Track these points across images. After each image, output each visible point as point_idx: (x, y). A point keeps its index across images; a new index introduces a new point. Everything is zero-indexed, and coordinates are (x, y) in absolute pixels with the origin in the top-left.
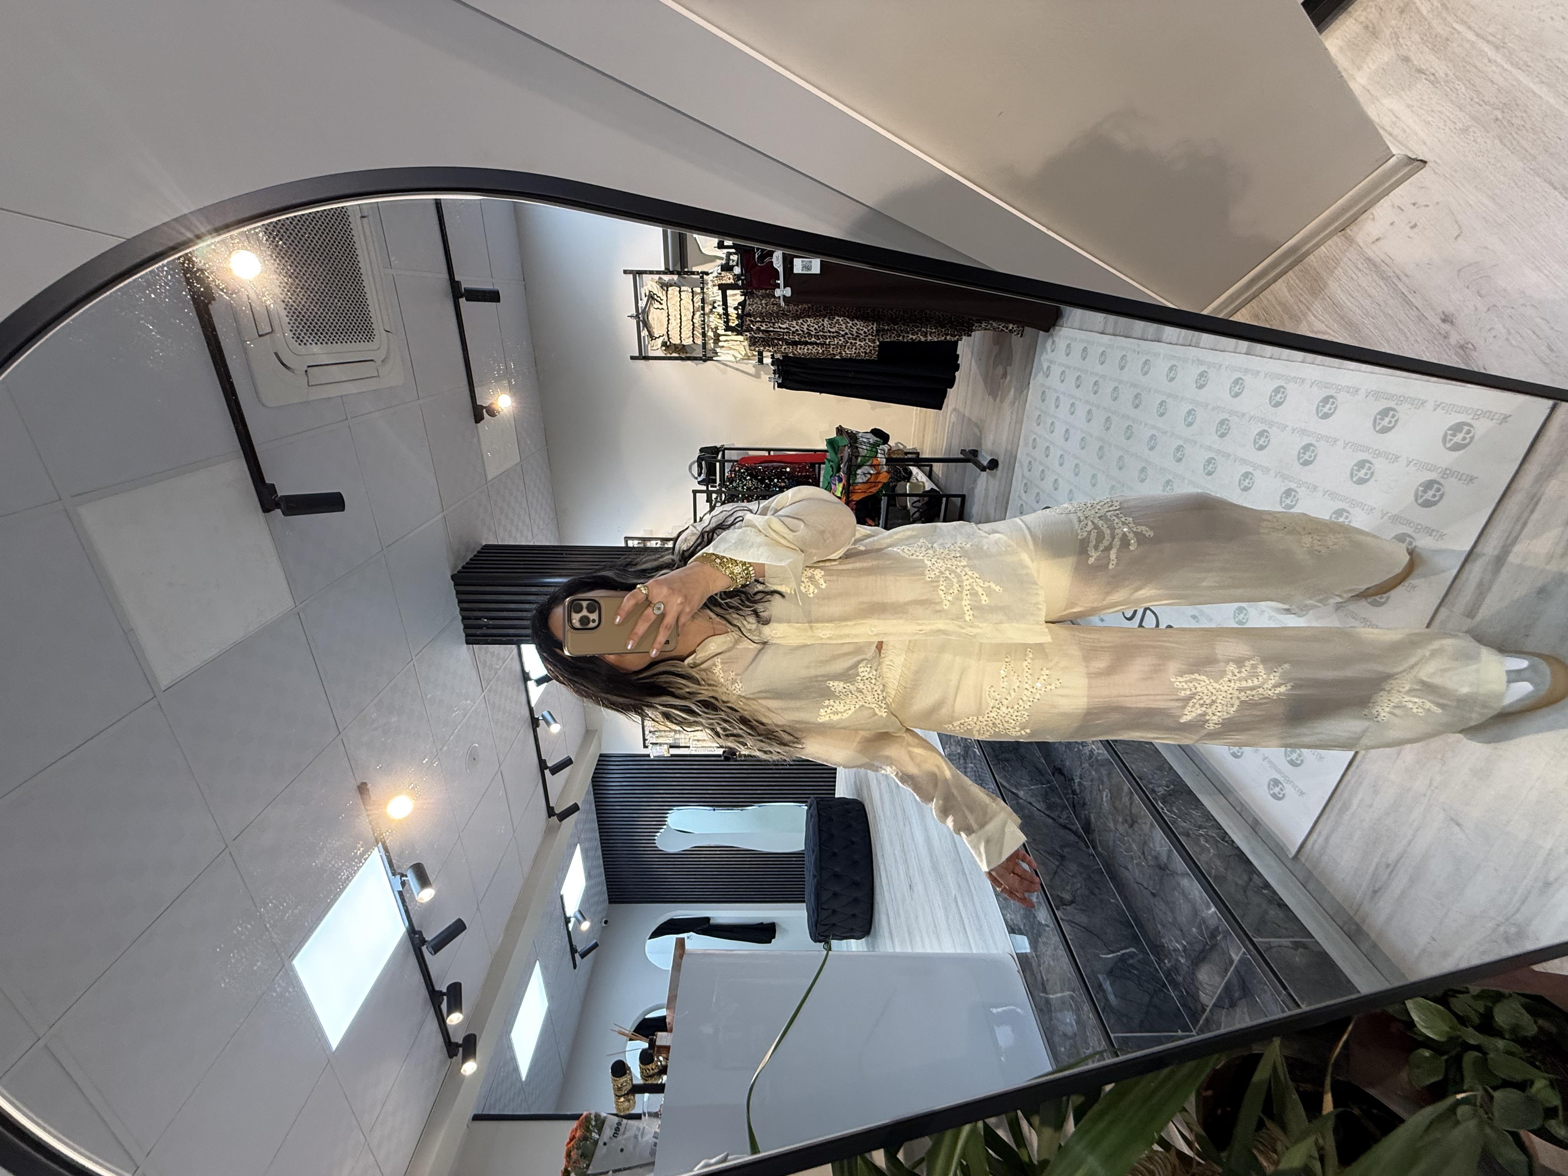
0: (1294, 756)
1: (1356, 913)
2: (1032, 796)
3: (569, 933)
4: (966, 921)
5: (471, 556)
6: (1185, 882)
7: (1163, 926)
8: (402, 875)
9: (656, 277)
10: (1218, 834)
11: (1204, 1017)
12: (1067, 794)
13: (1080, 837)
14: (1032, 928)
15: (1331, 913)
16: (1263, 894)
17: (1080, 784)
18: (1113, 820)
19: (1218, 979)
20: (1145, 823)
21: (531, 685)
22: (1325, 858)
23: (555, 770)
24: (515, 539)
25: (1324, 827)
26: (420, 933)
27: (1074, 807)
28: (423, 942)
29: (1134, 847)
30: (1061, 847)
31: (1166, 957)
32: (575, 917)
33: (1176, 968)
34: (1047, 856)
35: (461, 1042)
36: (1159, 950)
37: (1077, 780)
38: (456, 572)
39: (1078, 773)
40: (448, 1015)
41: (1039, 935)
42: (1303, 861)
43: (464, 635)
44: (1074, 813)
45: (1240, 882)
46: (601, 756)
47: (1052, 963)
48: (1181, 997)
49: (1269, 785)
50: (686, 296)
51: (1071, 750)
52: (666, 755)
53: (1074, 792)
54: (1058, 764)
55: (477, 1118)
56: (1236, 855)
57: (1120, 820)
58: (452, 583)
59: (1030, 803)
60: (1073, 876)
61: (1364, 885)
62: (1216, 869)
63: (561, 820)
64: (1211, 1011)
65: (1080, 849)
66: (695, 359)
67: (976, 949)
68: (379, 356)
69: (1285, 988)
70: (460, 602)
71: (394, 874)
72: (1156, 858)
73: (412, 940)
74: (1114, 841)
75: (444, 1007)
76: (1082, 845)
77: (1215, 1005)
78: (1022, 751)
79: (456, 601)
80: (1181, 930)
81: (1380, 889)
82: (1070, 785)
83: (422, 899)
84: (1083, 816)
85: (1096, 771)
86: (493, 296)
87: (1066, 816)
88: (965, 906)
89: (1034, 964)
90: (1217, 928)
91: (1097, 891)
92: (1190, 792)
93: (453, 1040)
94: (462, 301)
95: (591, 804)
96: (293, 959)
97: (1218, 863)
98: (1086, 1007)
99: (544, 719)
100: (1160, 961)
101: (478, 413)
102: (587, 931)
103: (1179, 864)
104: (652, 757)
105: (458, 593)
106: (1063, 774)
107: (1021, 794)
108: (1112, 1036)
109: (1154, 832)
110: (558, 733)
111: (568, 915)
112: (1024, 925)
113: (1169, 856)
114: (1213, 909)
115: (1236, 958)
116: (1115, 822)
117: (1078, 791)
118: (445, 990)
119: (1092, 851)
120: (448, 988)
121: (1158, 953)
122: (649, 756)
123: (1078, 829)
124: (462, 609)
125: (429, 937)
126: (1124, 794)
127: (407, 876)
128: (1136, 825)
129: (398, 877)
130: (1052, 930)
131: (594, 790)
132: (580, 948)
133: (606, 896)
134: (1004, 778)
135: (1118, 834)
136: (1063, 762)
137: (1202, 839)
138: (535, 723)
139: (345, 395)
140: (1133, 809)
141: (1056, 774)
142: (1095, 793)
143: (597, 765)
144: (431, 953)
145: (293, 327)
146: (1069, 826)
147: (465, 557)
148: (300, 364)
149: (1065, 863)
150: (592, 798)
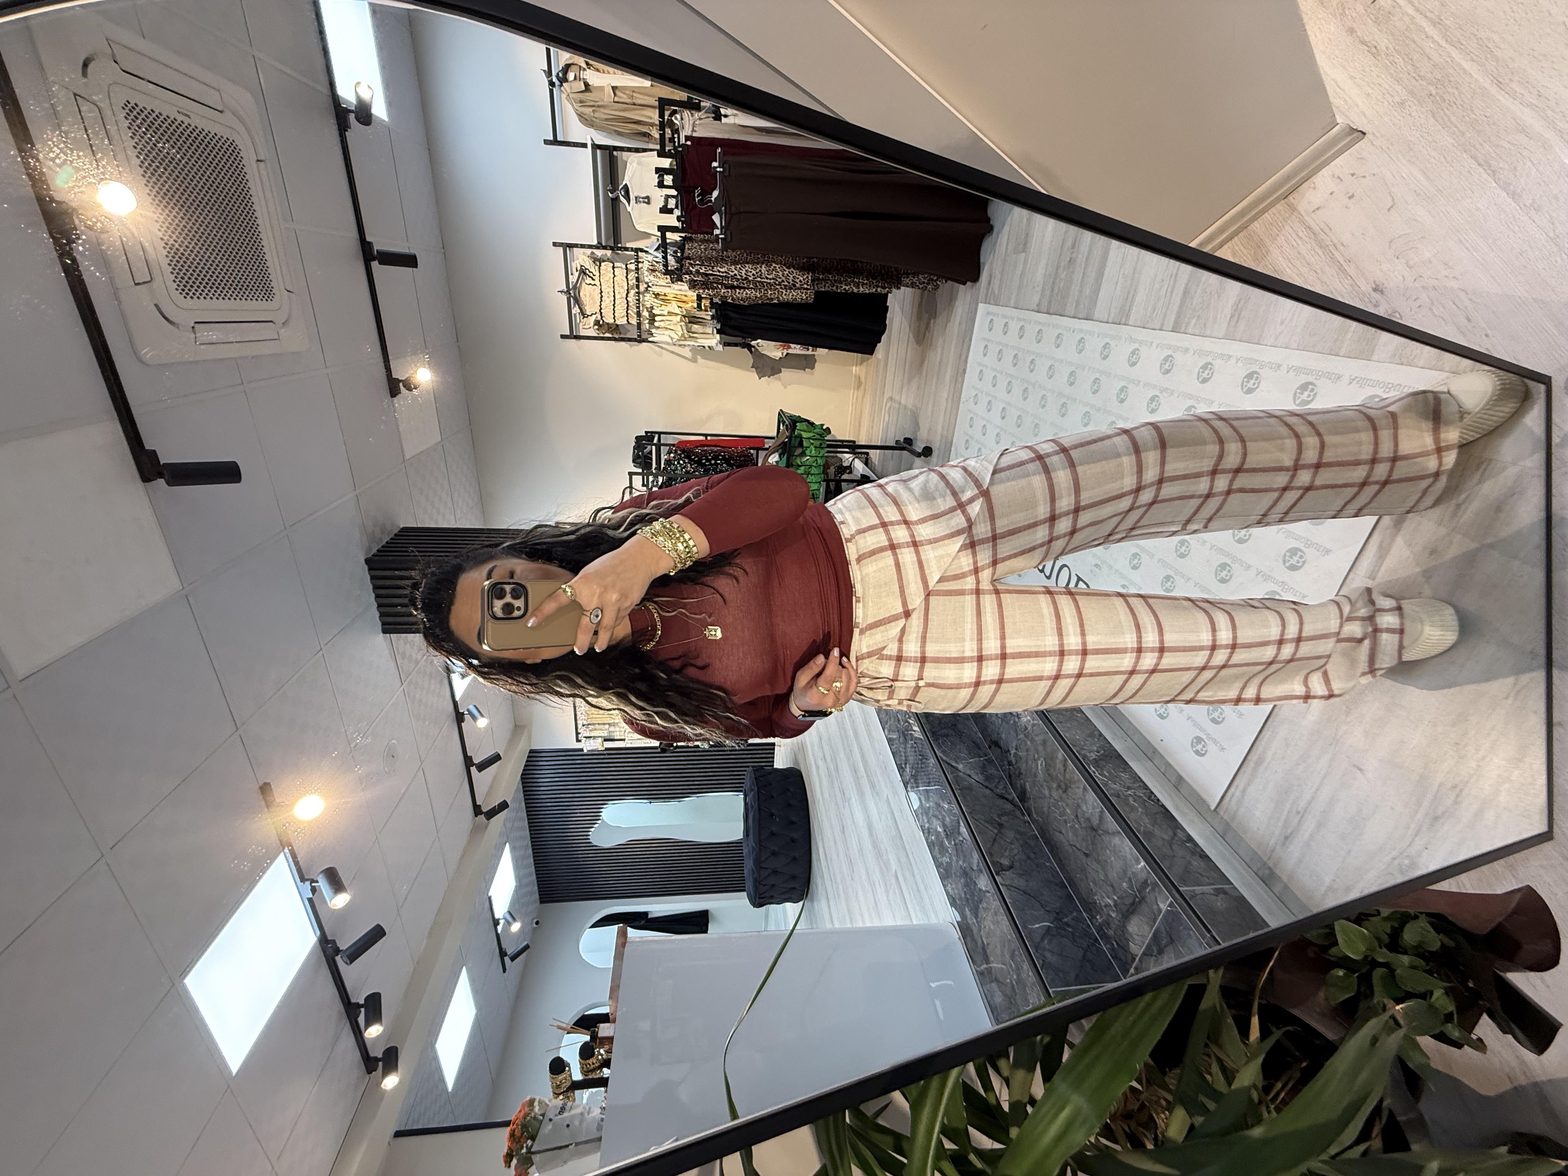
0: (1216, 715)
1: (1269, 858)
2: (970, 769)
3: (498, 936)
4: (907, 895)
5: (388, 539)
6: (1116, 840)
7: (1095, 884)
8: (313, 881)
9: (589, 251)
10: (1144, 794)
11: (1134, 966)
12: (1004, 765)
13: (1015, 805)
14: (972, 894)
15: (1247, 859)
16: (1188, 847)
17: (1016, 755)
18: (1048, 787)
19: (1146, 928)
20: (1079, 788)
21: (455, 677)
22: (1242, 810)
23: (482, 767)
24: (436, 522)
25: (1241, 782)
26: (334, 942)
27: (1010, 777)
28: (337, 951)
29: (1069, 811)
30: (1000, 816)
31: (1098, 912)
32: (505, 918)
33: (1107, 923)
34: (987, 825)
35: (380, 1056)
36: (1091, 907)
37: (1013, 751)
38: (370, 556)
39: (1014, 744)
40: (366, 1029)
41: (981, 901)
42: (1222, 814)
43: (379, 624)
44: (1011, 783)
45: (1166, 837)
46: (531, 751)
47: (992, 927)
48: (1113, 949)
49: (1192, 745)
50: (620, 273)
51: (1007, 723)
52: (601, 748)
53: (1010, 763)
54: (994, 737)
55: (399, 1134)
56: (1162, 812)
57: (1055, 785)
58: (366, 567)
59: (969, 776)
60: (1011, 843)
61: (1277, 832)
62: (1146, 826)
63: (488, 819)
64: (1140, 960)
65: (1016, 817)
66: (630, 340)
67: (917, 920)
68: (280, 318)
69: (1209, 931)
70: (375, 588)
71: (303, 880)
72: (1089, 820)
73: (324, 951)
74: (1049, 808)
75: (361, 1020)
76: (1018, 813)
77: (1144, 954)
78: (960, 726)
79: (371, 587)
80: (1112, 886)
81: (1291, 834)
82: (1006, 757)
83: (335, 905)
84: (1019, 786)
85: (1031, 741)
86: (409, 261)
87: (1002, 786)
88: (905, 880)
89: (975, 930)
90: (1146, 880)
91: (1032, 856)
92: (1119, 756)
93: (371, 1055)
94: (375, 264)
95: (520, 804)
96: (184, 978)
97: (1147, 821)
98: (1026, 966)
99: (470, 713)
100: (1092, 918)
101: (394, 387)
102: (517, 932)
103: (1111, 823)
104: (585, 751)
105: (373, 578)
106: (1001, 748)
107: (960, 767)
108: (1050, 991)
109: (1087, 797)
110: (485, 728)
111: (497, 916)
112: (965, 894)
113: (1101, 817)
114: (1143, 863)
115: (1164, 907)
116: (1050, 789)
117: (1014, 762)
118: (362, 1002)
119: (1027, 818)
120: (367, 999)
121: (1091, 910)
122: (582, 750)
123: (1014, 798)
124: (377, 597)
125: (343, 945)
126: (1058, 761)
127: (317, 882)
128: (1070, 790)
129: (308, 883)
130: (993, 896)
131: (523, 787)
132: (510, 951)
133: (537, 896)
134: (944, 752)
135: (1052, 800)
136: (998, 734)
137: (1131, 799)
138: (459, 718)
139: (242, 358)
140: (1067, 776)
141: (993, 747)
142: (1030, 763)
143: (527, 761)
144: (346, 963)
145: (176, 277)
146: (1006, 796)
147: (381, 539)
148: (186, 319)
149: (1003, 831)
150: (522, 795)
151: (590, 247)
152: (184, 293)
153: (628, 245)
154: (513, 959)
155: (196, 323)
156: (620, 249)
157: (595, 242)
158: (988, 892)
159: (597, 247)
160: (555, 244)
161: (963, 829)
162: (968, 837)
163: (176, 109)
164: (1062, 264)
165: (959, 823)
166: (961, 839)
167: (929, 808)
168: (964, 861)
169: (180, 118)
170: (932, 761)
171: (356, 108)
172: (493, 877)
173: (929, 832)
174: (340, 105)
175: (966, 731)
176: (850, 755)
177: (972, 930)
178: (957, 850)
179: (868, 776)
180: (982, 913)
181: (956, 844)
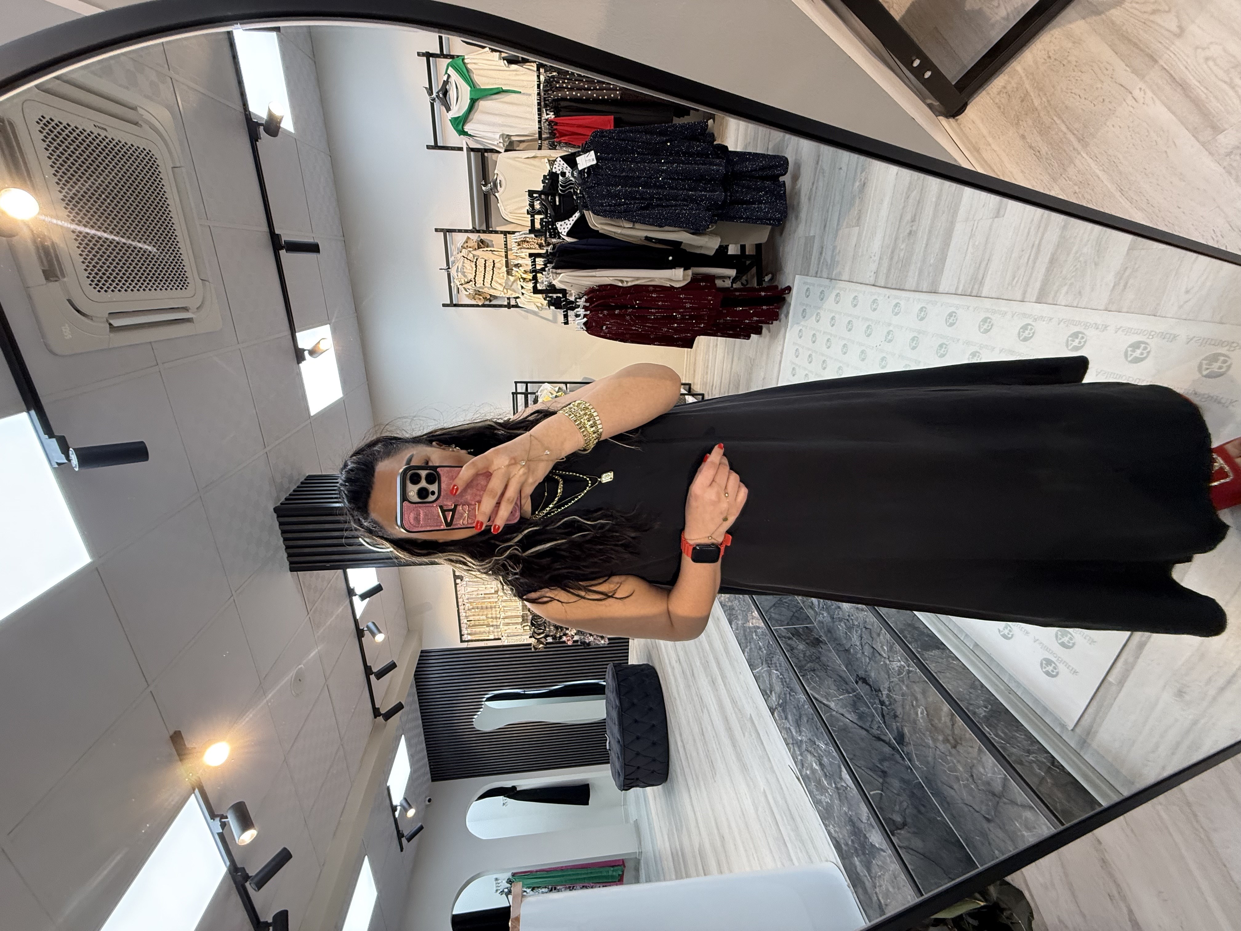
0: (1065, 640)
2: (841, 707)
3: (395, 820)
5: (294, 487)
6: (1028, 814)
8: (223, 817)
9: (465, 235)
10: (1045, 758)
12: (875, 703)
17: (888, 696)
18: (932, 738)
20: (972, 747)
21: (356, 600)
23: (380, 675)
26: (243, 870)
27: (883, 716)
28: (247, 877)
29: (961, 769)
30: (880, 762)
32: (401, 805)
34: (872, 774)
37: (885, 692)
38: (279, 504)
39: (887, 685)
41: (873, 856)
43: (288, 563)
44: (885, 722)
46: (422, 652)
51: (876, 662)
53: (882, 703)
54: (861, 673)
57: (941, 738)
58: (275, 515)
59: (843, 715)
60: (898, 794)
63: (386, 719)
65: (897, 762)
66: (500, 306)
68: (194, 304)
70: (283, 532)
71: (213, 816)
72: (988, 784)
73: (234, 878)
74: (935, 758)
76: (899, 758)
78: (824, 659)
79: (280, 532)
82: (877, 696)
83: (243, 840)
84: (895, 727)
85: (907, 686)
86: (313, 248)
87: (877, 726)
89: (868, 885)
91: (923, 809)
92: (1009, 713)
94: (283, 253)
97: (1060, 795)
99: (369, 629)
101: (299, 355)
102: (413, 816)
104: (468, 650)
105: (281, 524)
106: (870, 685)
107: (832, 705)
109: (984, 759)
110: (383, 641)
111: (394, 804)
112: (852, 841)
113: (1005, 785)
116: (935, 740)
117: (887, 703)
118: (270, 920)
119: (908, 763)
120: (275, 917)
122: (465, 649)
123: (890, 740)
124: (285, 540)
125: (253, 870)
126: (943, 714)
127: (227, 818)
128: (959, 747)
129: (218, 819)
130: (890, 856)
131: (416, 682)
132: (406, 832)
133: (429, 776)
134: (813, 689)
135: (938, 752)
136: (866, 671)
137: (1035, 766)
138: (360, 633)
139: (155, 342)
140: (956, 732)
141: (860, 682)
142: (907, 707)
143: (419, 660)
144: (255, 890)
145: (90, 274)
146: (883, 737)
147: (289, 488)
148: (102, 311)
149: (888, 780)
150: (414, 689)
151: (466, 231)
152: (98, 288)
153: (498, 229)
154: (409, 840)
155: (110, 313)
156: (491, 232)
157: (471, 228)
158: (884, 852)
159: (471, 231)
160: (436, 230)
161: (845, 774)
162: (853, 786)
163: (92, 124)
164: (901, 236)
165: (840, 767)
166: (845, 785)
167: (801, 741)
168: (849, 809)
169: (96, 131)
170: (802, 697)
171: (266, 121)
172: (390, 770)
173: (803, 764)
174: (251, 119)
175: (829, 664)
176: (706, 666)
177: (864, 883)
178: (839, 793)
179: (728, 691)
180: (875, 869)
181: (837, 788)
